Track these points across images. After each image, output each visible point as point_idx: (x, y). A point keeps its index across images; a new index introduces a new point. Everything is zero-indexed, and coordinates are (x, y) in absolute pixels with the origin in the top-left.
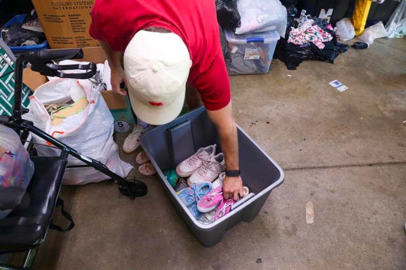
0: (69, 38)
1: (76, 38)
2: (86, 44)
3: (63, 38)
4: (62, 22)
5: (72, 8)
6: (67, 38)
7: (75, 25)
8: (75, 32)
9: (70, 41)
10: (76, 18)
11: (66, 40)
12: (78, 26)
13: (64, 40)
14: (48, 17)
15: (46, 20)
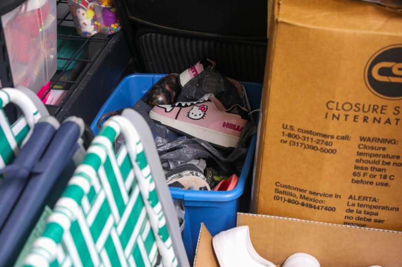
0: (331, 196)
1: (351, 197)
2: (373, 217)
3: (311, 193)
4: (333, 151)
5: (383, 121)
6: (325, 195)
7: (365, 165)
8: (357, 182)
9: (329, 202)
10: (379, 149)
11: (319, 198)
12: (373, 169)
13: (312, 196)
14: (296, 133)
15: (285, 138)
